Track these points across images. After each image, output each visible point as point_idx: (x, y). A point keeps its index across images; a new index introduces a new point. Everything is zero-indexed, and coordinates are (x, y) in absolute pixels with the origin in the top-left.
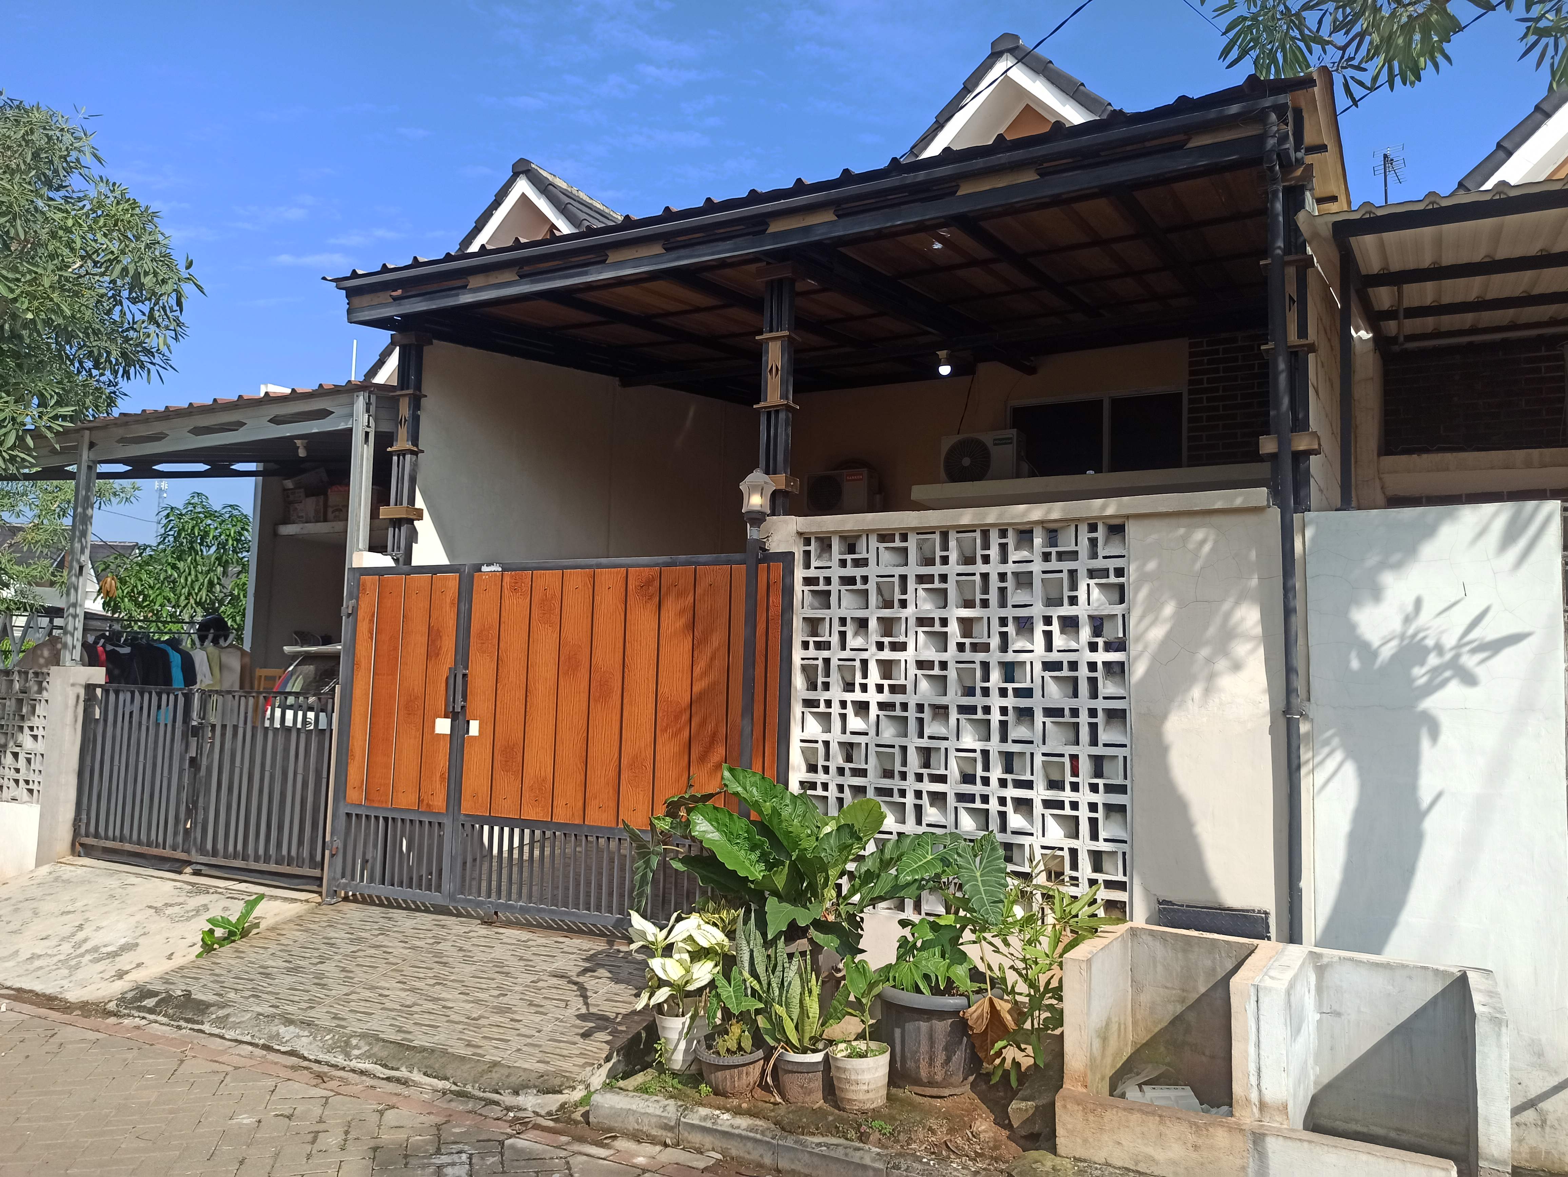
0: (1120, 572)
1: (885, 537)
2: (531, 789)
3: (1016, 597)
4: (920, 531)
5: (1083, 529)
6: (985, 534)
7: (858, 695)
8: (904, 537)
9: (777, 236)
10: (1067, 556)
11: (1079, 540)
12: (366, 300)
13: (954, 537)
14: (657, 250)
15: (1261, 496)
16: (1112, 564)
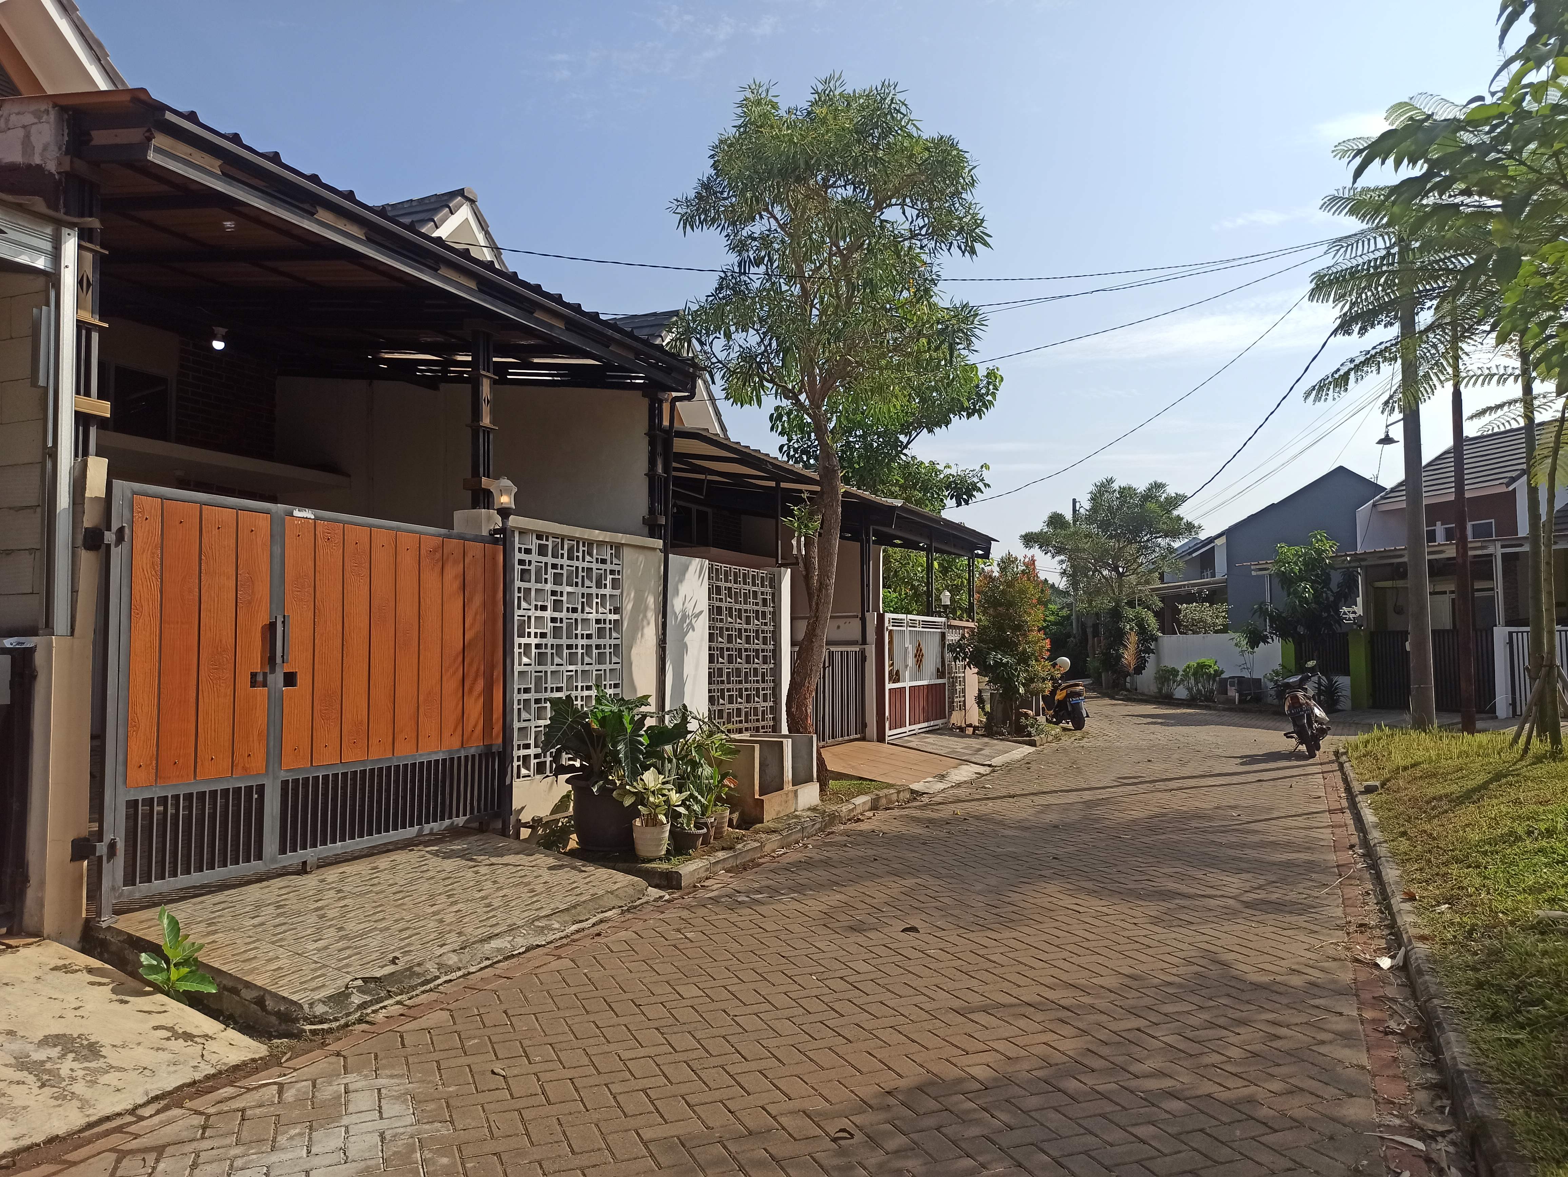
0: (619, 572)
1: (540, 536)
3: (587, 582)
4: (554, 536)
5: (609, 547)
6: (578, 544)
7: (525, 640)
8: (547, 539)
9: (537, 321)
10: (604, 561)
11: (607, 553)
12: (183, 149)
13: (566, 542)
14: (473, 285)
15: (659, 543)
16: (617, 568)
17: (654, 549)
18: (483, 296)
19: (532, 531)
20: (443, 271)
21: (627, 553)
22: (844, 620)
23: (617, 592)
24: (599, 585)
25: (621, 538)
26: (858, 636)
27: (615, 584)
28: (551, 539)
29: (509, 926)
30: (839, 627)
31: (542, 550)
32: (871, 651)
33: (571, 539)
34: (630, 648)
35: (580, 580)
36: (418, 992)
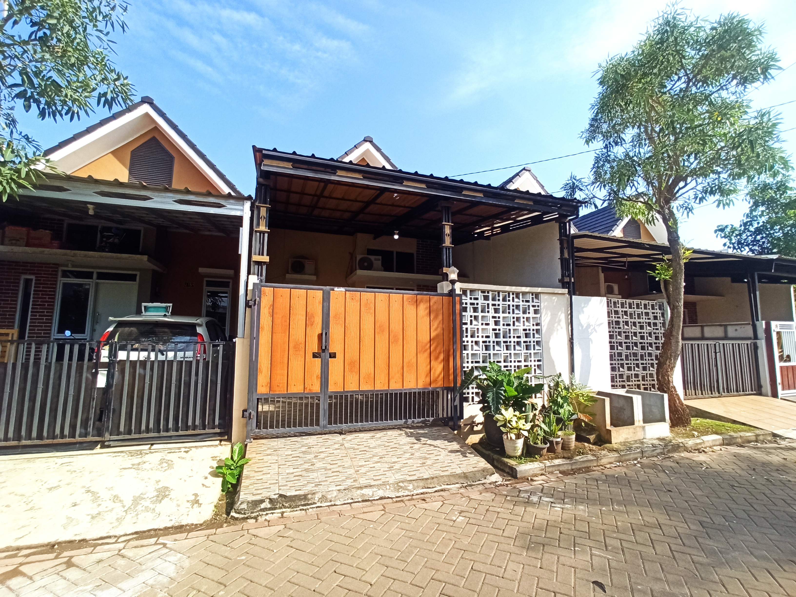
0: (538, 306)
1: (483, 292)
2: (364, 378)
3: (516, 311)
4: (492, 291)
5: (531, 295)
6: (509, 294)
7: (476, 339)
8: (488, 293)
9: (465, 195)
10: (528, 301)
11: (529, 297)
12: (275, 163)
13: (501, 294)
14: (424, 186)
15: (566, 291)
16: (537, 304)
17: (564, 294)
18: (430, 190)
19: (478, 290)
20: (405, 183)
21: (542, 297)
22: (740, 326)
23: (538, 316)
24: (524, 312)
25: (539, 290)
26: (751, 334)
27: (536, 312)
28: (491, 293)
29: (383, 482)
30: (736, 330)
31: (486, 298)
32: (762, 344)
33: (503, 292)
34: (548, 342)
35: (511, 311)
36: (298, 509)
